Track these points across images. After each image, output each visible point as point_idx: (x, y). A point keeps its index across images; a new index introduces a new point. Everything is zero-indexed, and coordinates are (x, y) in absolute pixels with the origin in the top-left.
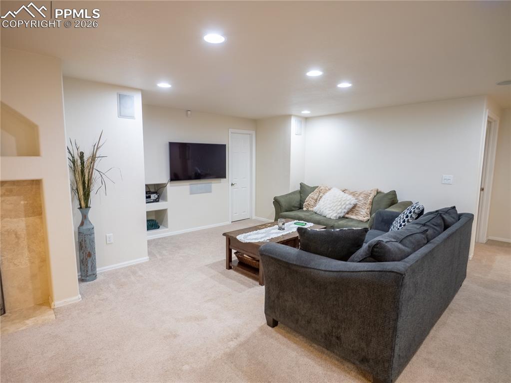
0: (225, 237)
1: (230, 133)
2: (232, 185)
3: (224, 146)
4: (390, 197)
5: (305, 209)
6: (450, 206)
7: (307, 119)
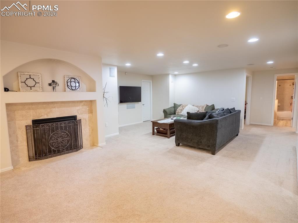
0: (152, 122)
1: (142, 82)
2: (143, 105)
3: (140, 88)
4: (212, 107)
5: (177, 114)
6: (232, 108)
7: (175, 75)
